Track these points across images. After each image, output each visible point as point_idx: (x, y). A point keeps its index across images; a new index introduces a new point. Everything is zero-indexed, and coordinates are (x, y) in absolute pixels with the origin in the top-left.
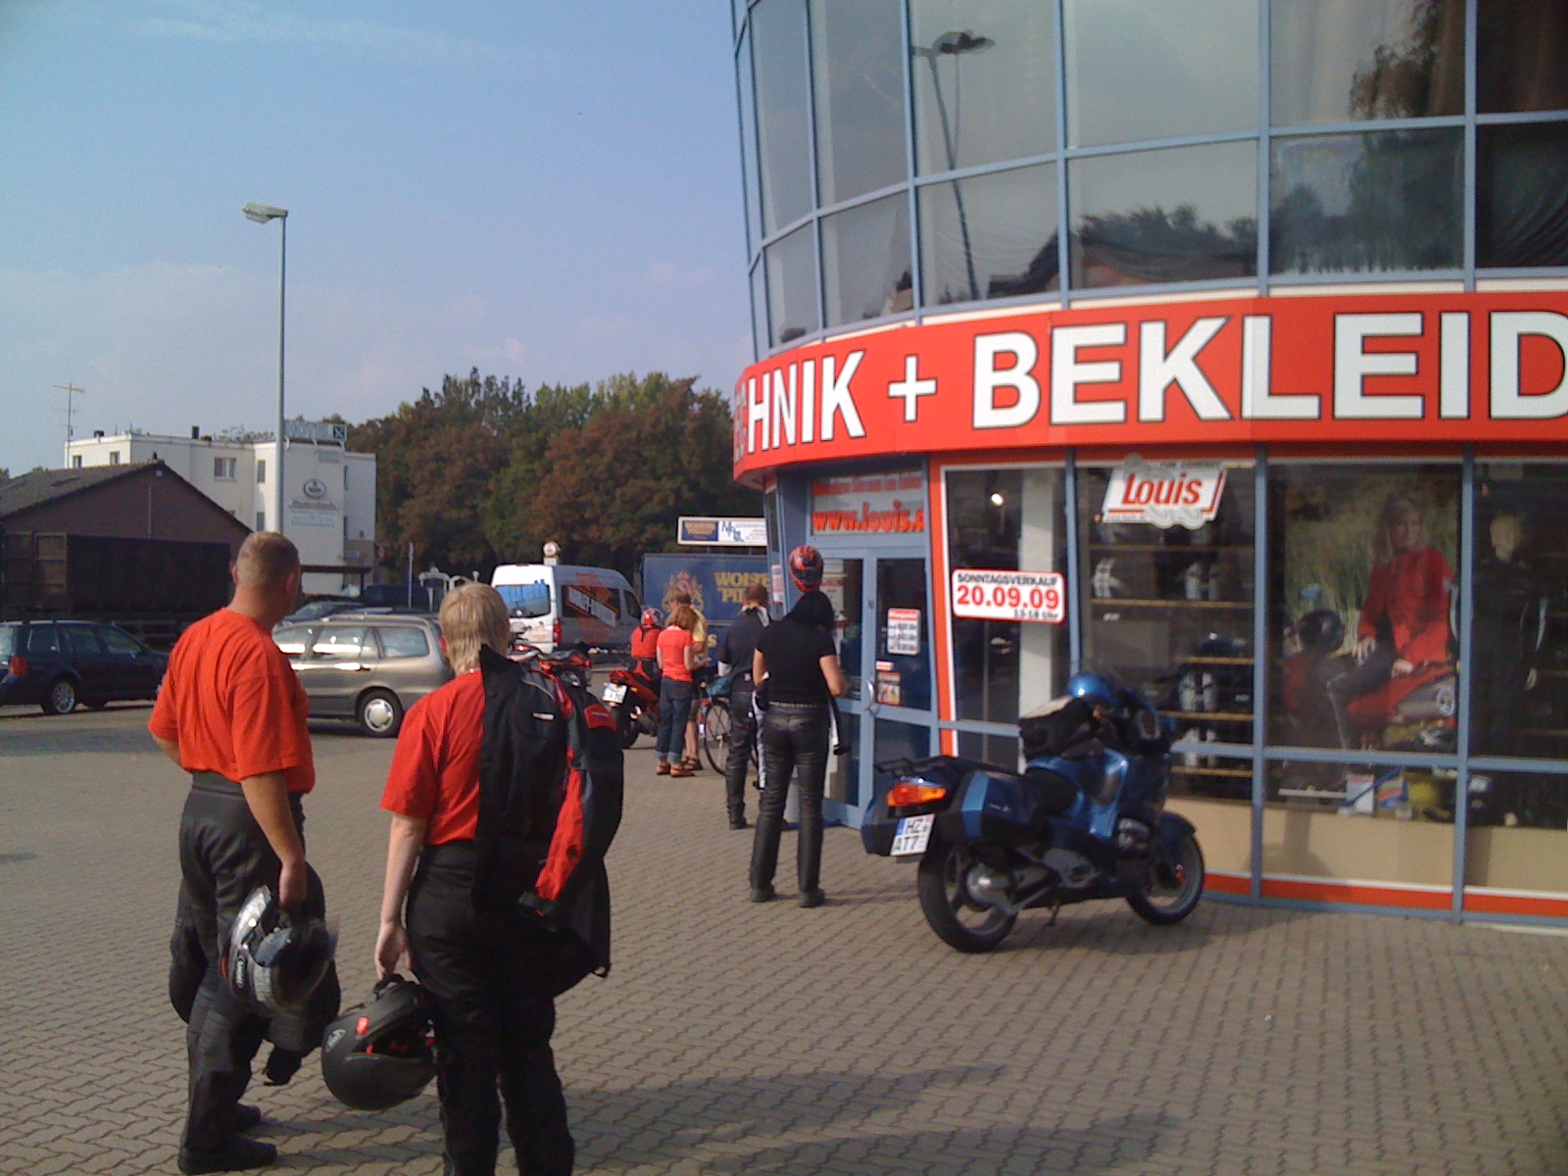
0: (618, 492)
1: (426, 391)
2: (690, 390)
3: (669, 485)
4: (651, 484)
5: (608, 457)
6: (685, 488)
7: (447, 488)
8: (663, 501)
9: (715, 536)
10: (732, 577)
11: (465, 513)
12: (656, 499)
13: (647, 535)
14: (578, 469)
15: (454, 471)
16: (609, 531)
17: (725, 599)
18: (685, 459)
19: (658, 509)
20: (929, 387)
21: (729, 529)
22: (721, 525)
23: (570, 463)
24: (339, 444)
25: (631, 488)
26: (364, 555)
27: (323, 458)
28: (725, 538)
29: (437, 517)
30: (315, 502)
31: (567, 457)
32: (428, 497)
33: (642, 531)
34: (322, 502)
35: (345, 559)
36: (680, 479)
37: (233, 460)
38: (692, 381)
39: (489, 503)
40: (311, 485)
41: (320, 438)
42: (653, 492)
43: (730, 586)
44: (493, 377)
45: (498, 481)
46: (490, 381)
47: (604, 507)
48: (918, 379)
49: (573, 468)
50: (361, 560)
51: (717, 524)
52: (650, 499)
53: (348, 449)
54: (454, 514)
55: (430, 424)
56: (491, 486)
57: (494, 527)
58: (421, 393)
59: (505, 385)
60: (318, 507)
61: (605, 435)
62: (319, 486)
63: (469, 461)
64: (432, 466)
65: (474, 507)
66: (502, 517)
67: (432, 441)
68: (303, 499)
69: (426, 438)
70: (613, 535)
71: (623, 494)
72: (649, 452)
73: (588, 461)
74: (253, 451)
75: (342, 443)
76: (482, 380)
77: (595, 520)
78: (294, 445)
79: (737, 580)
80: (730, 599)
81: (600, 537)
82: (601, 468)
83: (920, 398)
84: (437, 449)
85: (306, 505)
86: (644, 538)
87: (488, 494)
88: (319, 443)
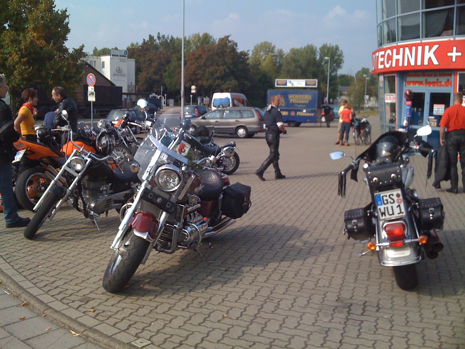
0: (208, 70)
1: (144, 40)
2: (228, 39)
3: (222, 68)
4: (217, 68)
5: (204, 60)
6: (227, 69)
7: (153, 69)
8: (221, 73)
9: (286, 84)
10: (293, 96)
11: (158, 77)
12: (219, 72)
13: (216, 83)
14: (195, 64)
15: (154, 64)
16: (205, 82)
17: (291, 102)
18: (227, 60)
19: (219, 75)
20: (459, 54)
21: (290, 82)
22: (288, 81)
23: (193, 62)
24: (125, 56)
25: (211, 69)
26: (132, 90)
27: (122, 61)
28: (289, 85)
29: (150, 78)
30: (118, 74)
31: (191, 60)
32: (147, 72)
33: (215, 82)
34: (121, 74)
35: (128, 91)
36: (225, 66)
37: (95, 62)
38: (228, 36)
39: (166, 74)
40: (118, 69)
41: (120, 54)
42: (217, 70)
43: (292, 98)
44: (164, 35)
45: (169, 67)
46: (163, 36)
47: (203, 75)
48: (456, 52)
49: (194, 63)
50: (131, 91)
51: (286, 81)
52: (217, 72)
53: (128, 58)
54: (155, 77)
55: (146, 50)
56: (167, 68)
57: (168, 81)
58: (143, 40)
59: (168, 37)
60: (120, 75)
61: (203, 53)
62: (120, 69)
63: (159, 61)
64: (148, 62)
65: (161, 75)
66: (170, 78)
67: (148, 55)
68: (116, 73)
69: (145, 54)
70: (206, 83)
71: (209, 71)
72: (216, 58)
73: (198, 61)
74: (101, 59)
75: (127, 56)
76: (161, 36)
77: (200, 79)
78: (114, 57)
79: (294, 96)
80: (292, 102)
81: (202, 84)
82: (202, 63)
83: (456, 57)
84: (149, 57)
85: (117, 75)
86: (215, 84)
87: (165, 71)
88: (120, 56)
